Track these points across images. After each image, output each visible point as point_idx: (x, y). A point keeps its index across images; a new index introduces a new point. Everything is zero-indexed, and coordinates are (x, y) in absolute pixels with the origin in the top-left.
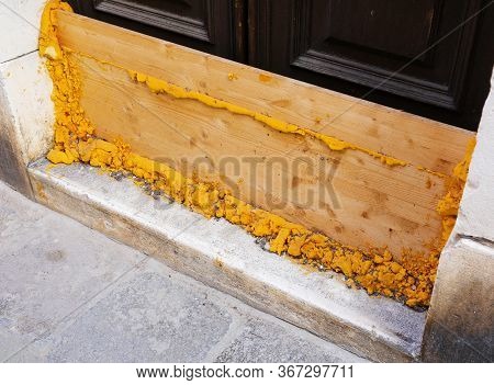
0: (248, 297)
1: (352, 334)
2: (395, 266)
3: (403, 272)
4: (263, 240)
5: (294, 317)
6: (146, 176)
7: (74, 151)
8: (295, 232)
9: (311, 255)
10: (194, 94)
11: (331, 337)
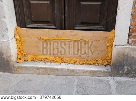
0: (76, 74)
1: (98, 72)
2: (100, 60)
3: (102, 60)
4: (74, 63)
5: (86, 74)
6: (42, 60)
7: (24, 59)
8: (80, 60)
9: (85, 63)
10: (55, 38)
11: (94, 75)
